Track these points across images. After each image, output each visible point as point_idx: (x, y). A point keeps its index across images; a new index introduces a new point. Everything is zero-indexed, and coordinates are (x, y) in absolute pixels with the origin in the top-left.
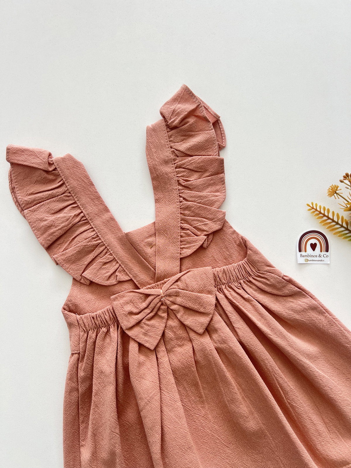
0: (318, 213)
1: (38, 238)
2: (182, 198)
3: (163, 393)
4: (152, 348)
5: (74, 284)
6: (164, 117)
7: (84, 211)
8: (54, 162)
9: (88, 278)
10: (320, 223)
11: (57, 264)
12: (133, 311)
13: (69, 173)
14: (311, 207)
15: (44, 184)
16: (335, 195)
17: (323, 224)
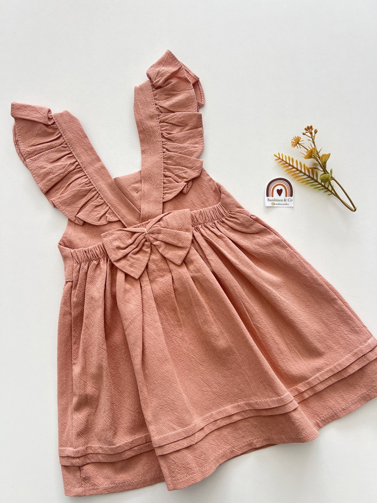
0: (284, 162)
1: (37, 184)
2: (165, 149)
3: (145, 315)
4: (137, 277)
5: (69, 225)
6: (150, 78)
7: (78, 160)
8: (53, 116)
9: (82, 218)
10: (285, 171)
11: (55, 206)
12: (120, 246)
13: (66, 127)
14: (278, 157)
15: (44, 137)
16: (298, 145)
17: (288, 172)
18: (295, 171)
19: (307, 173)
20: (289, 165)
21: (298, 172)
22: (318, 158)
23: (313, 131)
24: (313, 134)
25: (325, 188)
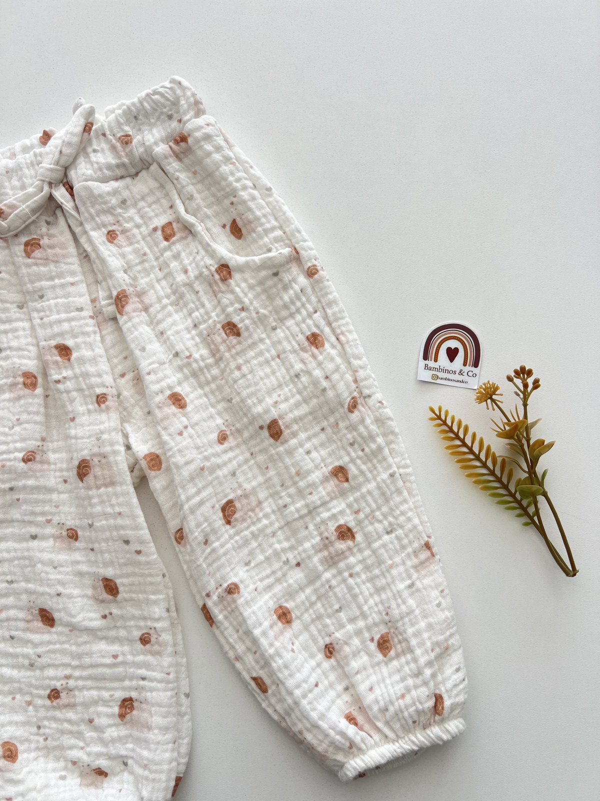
14: (436, 414)
16: (489, 401)
17: (450, 451)
18: (465, 453)
19: (490, 464)
20: (457, 437)
21: (472, 457)
22: (524, 442)
23: (530, 381)
24: (529, 389)
25: (521, 507)
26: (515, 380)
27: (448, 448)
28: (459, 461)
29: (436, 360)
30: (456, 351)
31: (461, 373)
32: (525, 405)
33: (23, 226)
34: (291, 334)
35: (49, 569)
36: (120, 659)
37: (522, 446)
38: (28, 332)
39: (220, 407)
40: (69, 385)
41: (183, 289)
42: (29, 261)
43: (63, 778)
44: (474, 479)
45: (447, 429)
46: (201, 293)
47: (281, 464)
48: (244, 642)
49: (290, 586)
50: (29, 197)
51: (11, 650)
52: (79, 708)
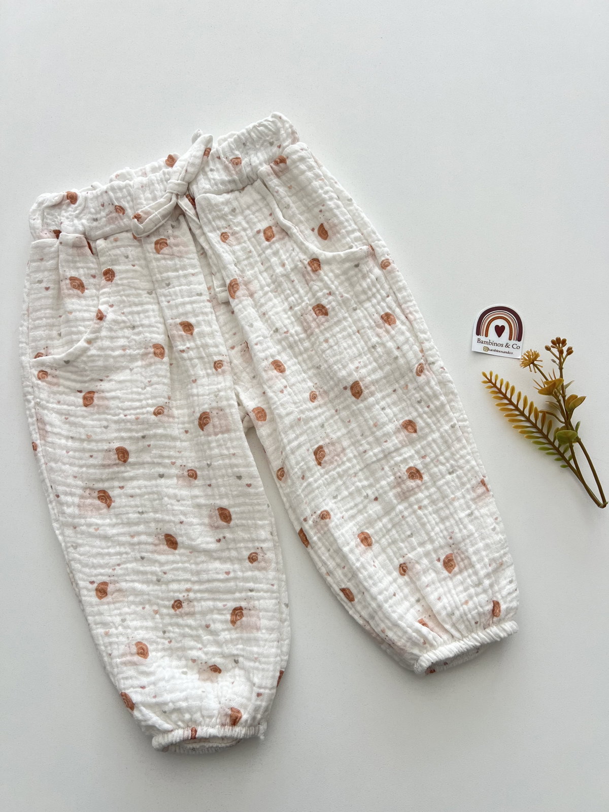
14: (487, 378)
16: (531, 365)
17: (500, 408)
18: (512, 410)
19: (532, 418)
20: (505, 397)
21: (517, 413)
22: (561, 398)
23: (565, 349)
24: (564, 355)
25: (559, 453)
26: (552, 349)
27: (498, 405)
28: (507, 416)
29: (486, 335)
30: (503, 328)
31: (507, 346)
32: (561, 369)
33: (155, 228)
34: (368, 313)
35: (174, 502)
36: (232, 575)
37: (559, 401)
38: (157, 313)
39: (310, 373)
40: (192, 354)
41: (281, 279)
42: (159, 256)
43: (185, 673)
44: (520, 430)
45: (496, 390)
46: (296, 281)
47: (361, 418)
48: (334, 559)
49: (370, 516)
50: (161, 205)
51: (142, 569)
52: (198, 616)
